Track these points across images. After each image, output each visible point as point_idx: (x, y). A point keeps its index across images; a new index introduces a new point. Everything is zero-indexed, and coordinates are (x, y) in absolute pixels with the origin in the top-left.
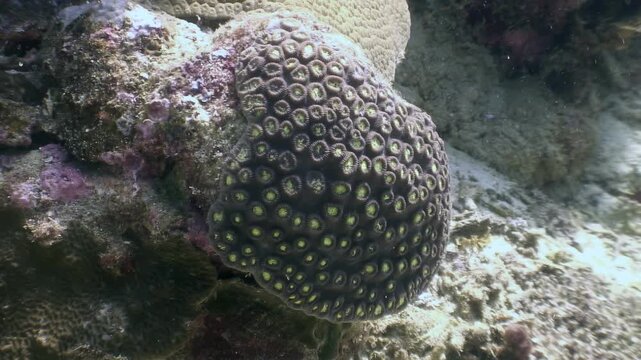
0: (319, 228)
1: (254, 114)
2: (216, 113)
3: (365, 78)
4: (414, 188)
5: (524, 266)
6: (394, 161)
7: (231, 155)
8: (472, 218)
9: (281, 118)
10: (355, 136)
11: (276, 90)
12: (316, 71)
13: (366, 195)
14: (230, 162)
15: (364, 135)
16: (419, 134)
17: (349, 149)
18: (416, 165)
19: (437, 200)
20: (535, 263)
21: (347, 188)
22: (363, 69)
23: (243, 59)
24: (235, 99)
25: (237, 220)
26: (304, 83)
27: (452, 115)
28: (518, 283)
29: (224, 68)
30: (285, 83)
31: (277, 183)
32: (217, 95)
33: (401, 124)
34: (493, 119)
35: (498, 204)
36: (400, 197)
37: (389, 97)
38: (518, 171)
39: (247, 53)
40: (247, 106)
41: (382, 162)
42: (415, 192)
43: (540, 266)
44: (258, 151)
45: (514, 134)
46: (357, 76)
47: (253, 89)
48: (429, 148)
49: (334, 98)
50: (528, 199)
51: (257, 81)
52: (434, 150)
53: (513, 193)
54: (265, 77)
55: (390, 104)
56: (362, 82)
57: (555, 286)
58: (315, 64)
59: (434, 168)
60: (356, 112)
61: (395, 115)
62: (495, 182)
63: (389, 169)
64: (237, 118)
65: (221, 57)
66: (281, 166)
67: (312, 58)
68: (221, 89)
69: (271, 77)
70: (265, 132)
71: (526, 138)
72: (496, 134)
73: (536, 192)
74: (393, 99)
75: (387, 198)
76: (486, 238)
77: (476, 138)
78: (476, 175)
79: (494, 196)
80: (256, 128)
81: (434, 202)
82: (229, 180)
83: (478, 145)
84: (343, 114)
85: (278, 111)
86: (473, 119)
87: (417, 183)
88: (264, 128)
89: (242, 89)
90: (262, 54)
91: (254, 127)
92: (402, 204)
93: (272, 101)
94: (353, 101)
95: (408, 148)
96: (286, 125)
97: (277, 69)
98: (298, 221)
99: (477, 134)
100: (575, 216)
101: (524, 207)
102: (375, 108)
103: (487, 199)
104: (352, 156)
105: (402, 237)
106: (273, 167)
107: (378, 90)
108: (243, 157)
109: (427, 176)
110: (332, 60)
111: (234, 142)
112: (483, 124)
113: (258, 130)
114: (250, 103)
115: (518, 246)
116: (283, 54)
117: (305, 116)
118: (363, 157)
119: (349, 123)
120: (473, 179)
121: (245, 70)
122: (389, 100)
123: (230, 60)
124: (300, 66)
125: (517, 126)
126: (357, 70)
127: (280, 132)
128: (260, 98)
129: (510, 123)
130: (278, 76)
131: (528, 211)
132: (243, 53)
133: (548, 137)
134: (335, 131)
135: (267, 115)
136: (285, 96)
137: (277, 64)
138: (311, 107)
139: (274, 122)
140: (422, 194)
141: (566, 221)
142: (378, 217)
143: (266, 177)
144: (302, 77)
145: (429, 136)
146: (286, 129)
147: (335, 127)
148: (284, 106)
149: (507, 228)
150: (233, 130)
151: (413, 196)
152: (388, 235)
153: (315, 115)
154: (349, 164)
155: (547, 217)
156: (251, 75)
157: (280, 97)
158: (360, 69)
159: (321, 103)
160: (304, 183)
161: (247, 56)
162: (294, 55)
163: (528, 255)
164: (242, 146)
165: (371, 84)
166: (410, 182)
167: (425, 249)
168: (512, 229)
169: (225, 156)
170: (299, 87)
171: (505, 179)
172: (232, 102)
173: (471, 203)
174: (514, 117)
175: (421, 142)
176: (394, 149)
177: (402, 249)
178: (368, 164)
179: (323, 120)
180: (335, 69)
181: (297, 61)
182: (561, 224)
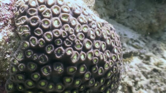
0: (62, 89)
1: (24, 36)
2: (5, 34)
3: (81, 12)
4: (107, 62)
5: (146, 69)
6: (97, 51)
7: (14, 57)
8: (126, 51)
9: (38, 38)
10: (77, 43)
11: (35, 23)
12: (56, 11)
13: (84, 70)
14: (13, 61)
15: (82, 41)
16: (108, 36)
17: (75, 50)
18: (107, 51)
19: (117, 64)
20: (150, 67)
21: (75, 69)
22: (80, 7)
23: (17, 6)
24: (14, 27)
25: (20, 88)
26: (49, 18)
27: (116, 10)
28: (145, 76)
29: (8, 10)
30: (39, 19)
31: (38, 70)
32: (6, 24)
33: (100, 32)
34: (132, 11)
35: (135, 44)
36: (101, 67)
37: (93, 20)
38: (141, 30)
39: (19, 2)
40: (20, 32)
41: (91, 53)
42: (108, 64)
43: (152, 69)
44: (28, 55)
45: (139, 16)
46: (77, 12)
47: (23, 22)
48: (113, 42)
49: (65, 25)
50: (145, 40)
51: (25, 18)
52: (115, 42)
53: (140, 39)
54: (29, 16)
55: (94, 24)
56: (79, 15)
57: (159, 77)
58: (55, 8)
59: (116, 51)
60: (77, 31)
61: (97, 29)
62: (133, 36)
63: (95, 56)
64: (16, 37)
65: (7, 4)
66: (40, 62)
67: (53, 5)
68: (8, 21)
69: (32, 16)
70: (30, 45)
71: (144, 18)
72: (133, 17)
73: (148, 37)
74: (95, 21)
75: (94, 69)
76: (131, 58)
77: (126, 18)
78: (126, 33)
79: (133, 41)
80: (26, 43)
81: (116, 65)
82: (14, 69)
83: (126, 21)
84: (71, 33)
85: (36, 34)
86: (124, 12)
87: (108, 59)
88: (30, 43)
89: (17, 22)
90: (27, 3)
91: (24, 43)
92: (102, 71)
93: (33, 29)
94: (75, 26)
95: (104, 43)
96: (41, 41)
97: (34, 11)
98: (51, 87)
99: (126, 17)
100: (162, 46)
101: (144, 44)
102: (86, 27)
103: (130, 42)
104: (77, 53)
105: (102, 84)
106: (36, 62)
107: (88, 17)
108: (20, 58)
109: (113, 55)
110: (64, 4)
111: (15, 49)
112: (128, 13)
113: (27, 44)
114: (21, 30)
115: (143, 60)
116: (37, 3)
117: (51, 36)
118: (82, 52)
119: (74, 37)
120: (125, 35)
121: (18, 12)
122: (93, 22)
123: (12, 5)
124: (47, 9)
125: (141, 13)
126: (77, 8)
127: (38, 44)
128: (26, 28)
129: (138, 12)
130: (35, 15)
131: (146, 45)
132: (17, 2)
133: (152, 17)
134: (67, 41)
135: (31, 36)
136: (39, 25)
137: (34, 9)
138: (54, 31)
139: (35, 40)
140: (111, 63)
141: (159, 48)
142: (91, 79)
143: (33, 67)
144: (48, 15)
145: (113, 36)
146: (41, 43)
147: (67, 39)
148: (39, 31)
149: (139, 54)
150: (14, 43)
151: (107, 66)
152: (96, 85)
153: (56, 35)
154: (75, 57)
155: (152, 47)
156: (21, 15)
157: (37, 26)
158: (78, 8)
159: (59, 28)
160: (53, 69)
161: (19, 4)
162: (44, 3)
163: (147, 64)
164: (19, 52)
165: (84, 14)
166: (105, 60)
167: (112, 85)
168: (141, 54)
169: (11, 57)
170: (47, 21)
171: (137, 34)
172: (13, 29)
173: (125, 45)
174: (139, 10)
175: (109, 39)
176: (97, 46)
177: (102, 89)
178: (84, 56)
179: (60, 37)
180: (65, 10)
181: (45, 6)
182: (158, 50)
